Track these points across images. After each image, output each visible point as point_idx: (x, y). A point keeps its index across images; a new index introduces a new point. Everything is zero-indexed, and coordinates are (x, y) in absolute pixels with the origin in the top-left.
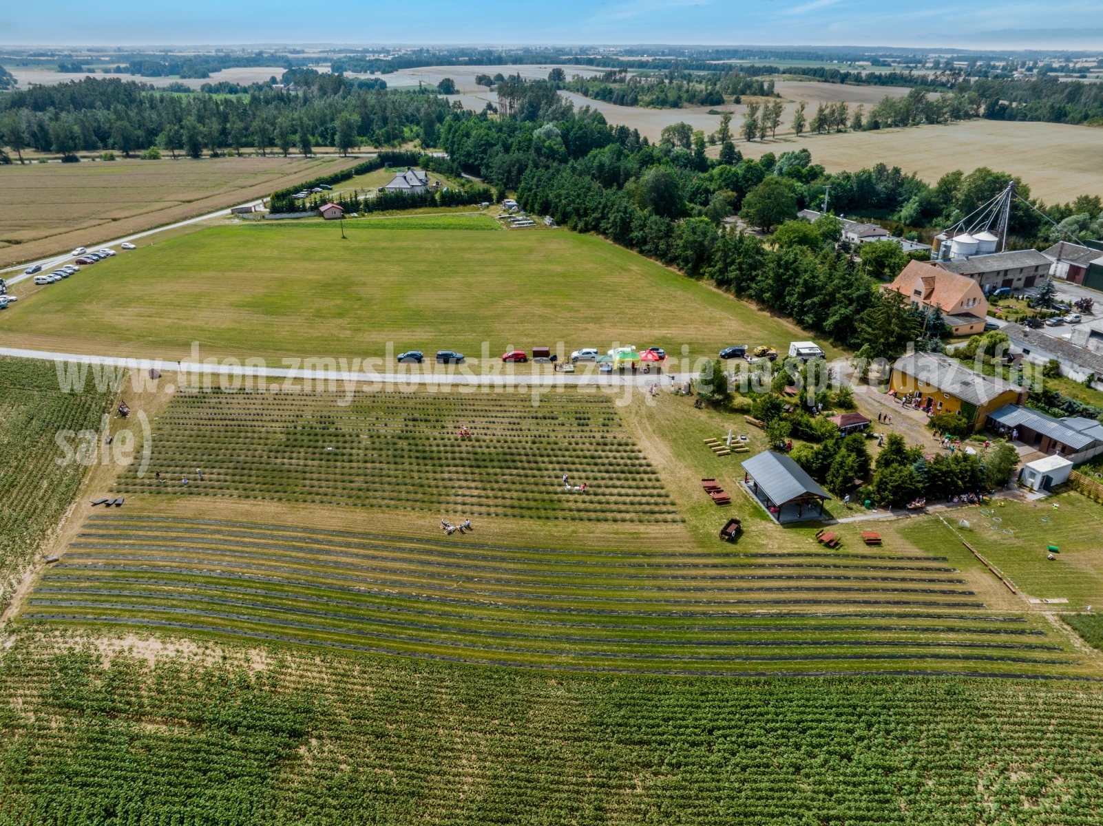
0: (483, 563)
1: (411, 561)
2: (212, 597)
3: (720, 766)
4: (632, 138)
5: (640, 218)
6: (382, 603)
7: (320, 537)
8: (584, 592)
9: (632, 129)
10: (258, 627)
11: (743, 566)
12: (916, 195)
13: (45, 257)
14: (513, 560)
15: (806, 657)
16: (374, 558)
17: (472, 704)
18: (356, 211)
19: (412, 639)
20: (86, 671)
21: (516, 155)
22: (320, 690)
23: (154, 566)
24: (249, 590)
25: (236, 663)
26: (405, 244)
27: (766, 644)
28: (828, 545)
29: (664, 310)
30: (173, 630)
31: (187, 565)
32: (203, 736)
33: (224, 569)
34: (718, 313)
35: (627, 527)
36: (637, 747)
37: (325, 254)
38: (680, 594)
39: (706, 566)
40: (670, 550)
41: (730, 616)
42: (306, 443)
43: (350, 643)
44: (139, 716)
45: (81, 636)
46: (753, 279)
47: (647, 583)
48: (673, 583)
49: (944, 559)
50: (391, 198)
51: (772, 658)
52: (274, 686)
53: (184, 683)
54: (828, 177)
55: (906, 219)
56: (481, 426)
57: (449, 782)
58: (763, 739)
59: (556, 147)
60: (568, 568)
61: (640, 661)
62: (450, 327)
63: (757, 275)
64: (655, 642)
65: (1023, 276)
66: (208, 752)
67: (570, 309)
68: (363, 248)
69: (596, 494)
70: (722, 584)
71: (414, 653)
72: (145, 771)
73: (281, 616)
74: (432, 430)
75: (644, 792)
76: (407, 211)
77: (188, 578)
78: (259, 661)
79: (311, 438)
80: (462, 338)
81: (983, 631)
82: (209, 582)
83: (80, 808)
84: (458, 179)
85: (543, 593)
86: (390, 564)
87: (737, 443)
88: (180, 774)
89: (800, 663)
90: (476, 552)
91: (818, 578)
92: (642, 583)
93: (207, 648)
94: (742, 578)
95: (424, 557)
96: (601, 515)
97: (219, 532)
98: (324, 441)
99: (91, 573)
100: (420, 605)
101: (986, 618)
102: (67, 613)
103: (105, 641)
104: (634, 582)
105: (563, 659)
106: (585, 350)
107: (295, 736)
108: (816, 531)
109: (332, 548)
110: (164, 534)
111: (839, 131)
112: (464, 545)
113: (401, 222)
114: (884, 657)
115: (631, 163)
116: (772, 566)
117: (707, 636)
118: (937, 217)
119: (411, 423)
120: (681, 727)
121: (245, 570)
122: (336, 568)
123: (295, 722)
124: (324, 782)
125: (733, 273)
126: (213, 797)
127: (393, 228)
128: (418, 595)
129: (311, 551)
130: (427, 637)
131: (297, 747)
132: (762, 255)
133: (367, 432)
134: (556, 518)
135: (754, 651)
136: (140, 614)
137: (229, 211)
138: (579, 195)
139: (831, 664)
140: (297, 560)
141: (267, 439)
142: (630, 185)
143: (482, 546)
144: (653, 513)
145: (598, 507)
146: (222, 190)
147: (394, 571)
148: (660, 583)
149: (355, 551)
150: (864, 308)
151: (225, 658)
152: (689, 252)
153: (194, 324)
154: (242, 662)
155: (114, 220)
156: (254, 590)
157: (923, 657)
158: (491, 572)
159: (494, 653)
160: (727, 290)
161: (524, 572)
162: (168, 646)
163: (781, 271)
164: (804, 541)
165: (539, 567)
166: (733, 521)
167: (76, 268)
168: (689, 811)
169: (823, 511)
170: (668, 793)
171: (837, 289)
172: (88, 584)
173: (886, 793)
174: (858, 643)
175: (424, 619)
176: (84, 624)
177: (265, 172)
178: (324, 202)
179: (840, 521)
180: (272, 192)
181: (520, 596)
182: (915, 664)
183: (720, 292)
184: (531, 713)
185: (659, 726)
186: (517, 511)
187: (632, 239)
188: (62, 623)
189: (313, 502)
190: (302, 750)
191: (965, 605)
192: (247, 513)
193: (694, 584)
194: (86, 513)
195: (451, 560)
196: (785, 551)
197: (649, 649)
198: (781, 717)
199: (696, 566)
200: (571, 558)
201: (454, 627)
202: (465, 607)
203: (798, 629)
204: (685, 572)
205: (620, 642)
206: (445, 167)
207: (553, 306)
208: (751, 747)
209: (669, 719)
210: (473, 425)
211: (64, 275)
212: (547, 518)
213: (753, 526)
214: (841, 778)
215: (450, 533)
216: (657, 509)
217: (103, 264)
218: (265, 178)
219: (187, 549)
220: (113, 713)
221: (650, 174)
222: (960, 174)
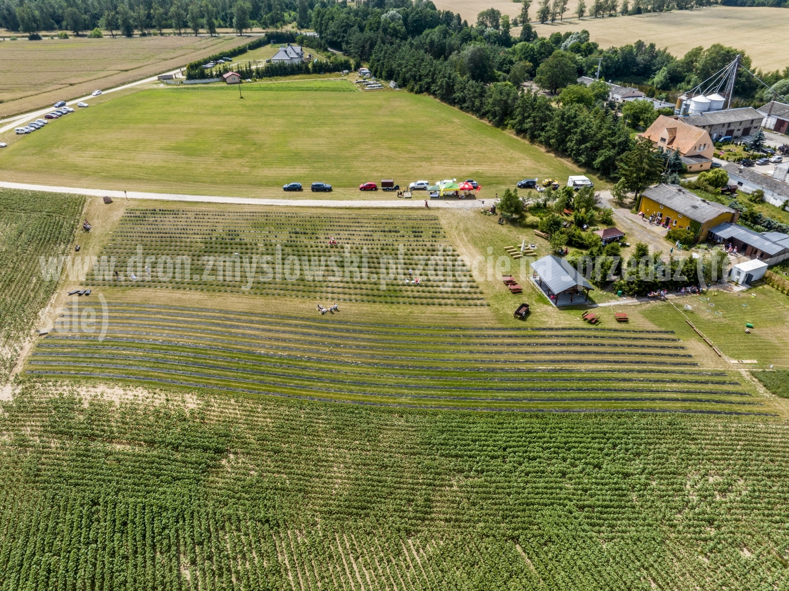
0: (347, 335)
1: (296, 333)
2: (157, 358)
3: (511, 472)
4: (455, 21)
5: (461, 83)
6: (276, 362)
7: (232, 316)
8: (417, 354)
9: (455, 14)
10: (190, 379)
11: (530, 337)
12: (666, 66)
13: (22, 113)
14: (368, 332)
15: (572, 399)
16: (270, 331)
17: (340, 430)
18: (250, 78)
19: (298, 387)
20: (73, 409)
21: (368, 34)
22: (234, 421)
23: (115, 337)
24: (183, 354)
25: (175, 403)
26: (286, 102)
27: (545, 390)
28: (590, 322)
29: (478, 152)
30: (131, 382)
31: (138, 336)
32: (155, 453)
33: (164, 339)
34: (517, 155)
35: (449, 309)
36: (454, 459)
37: (228, 110)
38: (485, 356)
39: (504, 336)
40: (479, 325)
41: (520, 371)
42: (219, 250)
43: (255, 389)
44: (111, 440)
45: (67, 386)
46: (543, 129)
47: (462, 348)
48: (481, 348)
49: (672, 332)
50: (276, 67)
51: (549, 400)
52: (203, 419)
53: (140, 417)
54: (601, 52)
55: (658, 84)
56: (345, 237)
57: (325, 482)
58: (541, 454)
59: (398, 28)
60: (406, 338)
61: (457, 402)
62: (321, 165)
63: (546, 126)
64: (467, 389)
65: (742, 128)
66: (159, 463)
67: (409, 151)
68: (256, 106)
69: (427, 286)
70: (515, 349)
71: (300, 396)
72: (117, 476)
73: (206, 371)
74: (309, 240)
75: (458, 489)
76: (288, 77)
77: (139, 345)
78: (192, 402)
79: (223, 246)
80: (330, 173)
81: (696, 382)
82: (154, 348)
83: (75, 500)
84: (325, 53)
85: (389, 355)
86: (281, 335)
87: (528, 249)
88: (141, 477)
89: (568, 403)
90: (342, 326)
91: (582, 345)
92: (458, 348)
93: (155, 393)
94: (529, 344)
95: (305, 330)
96: (430, 301)
97: (159, 313)
98: (232, 248)
99: (71, 342)
100: (303, 363)
101: (699, 373)
102: (57, 370)
103: (84, 389)
104: (453, 347)
105: (403, 400)
106: (420, 182)
107: (218, 453)
108: (582, 312)
109: (240, 324)
110: (121, 315)
111: (611, 16)
112: (333, 322)
113: (284, 85)
114: (627, 400)
115: (454, 39)
116: (551, 336)
117: (504, 384)
118: (680, 82)
119: (293, 235)
120: (484, 445)
121: (179, 340)
122: (243, 338)
123: (218, 443)
124: (239, 483)
125: (528, 124)
126: (164, 493)
127: (278, 90)
128: (301, 357)
129: (226, 326)
130: (309, 385)
131: (220, 459)
132: (550, 111)
133: (263, 242)
134: (399, 303)
135: (536, 395)
136: (107, 370)
137: (156, 78)
138: (415, 65)
139: (590, 404)
140: (216, 333)
141: (191, 247)
142: (453, 57)
143: (346, 323)
144: (467, 299)
145: (429, 295)
146: (150, 62)
147: (284, 340)
148: (471, 348)
149: (257, 326)
150: (623, 151)
151: (168, 400)
152: (497, 108)
153: (135, 163)
154: (180, 403)
155: (71, 85)
156: (186, 354)
157: (654, 399)
158: (352, 341)
159: (355, 396)
160: (524, 137)
161: (376, 341)
162: (128, 392)
163: (564, 123)
164: (574, 319)
165: (386, 337)
166: (524, 305)
167: (46, 121)
168: (489, 501)
169: (588, 298)
170: (475, 490)
171: (604, 137)
172: (69, 350)
173: (624, 490)
174: (609, 390)
175: (306, 373)
176: (68, 377)
177: (182, 48)
178: (226, 71)
179: (600, 305)
180: (188, 63)
181: (373, 357)
182: (648, 404)
183: (519, 138)
184: (381, 436)
185: (469, 445)
186: (370, 298)
187: (455, 99)
188: (54, 377)
189: (226, 291)
190: (224, 462)
191: (685, 364)
192: (179, 300)
193: (495, 349)
194: (64, 300)
195: (325, 332)
196: (560, 326)
197: (463, 393)
198: (553, 440)
199: (497, 336)
200: (409, 331)
201: (327, 379)
202: (334, 365)
203: (567, 380)
204: (489, 341)
205: (443, 388)
206: (315, 43)
207: (395, 149)
208: (532, 460)
209: (476, 441)
210: (339, 237)
211: (37, 127)
212: (392, 303)
213: (537, 308)
214: (594, 480)
215: (323, 313)
216: (470, 296)
217: (65, 119)
218: (181, 52)
219: (138, 325)
220: (93, 437)
221: (469, 49)
222: (701, 49)
